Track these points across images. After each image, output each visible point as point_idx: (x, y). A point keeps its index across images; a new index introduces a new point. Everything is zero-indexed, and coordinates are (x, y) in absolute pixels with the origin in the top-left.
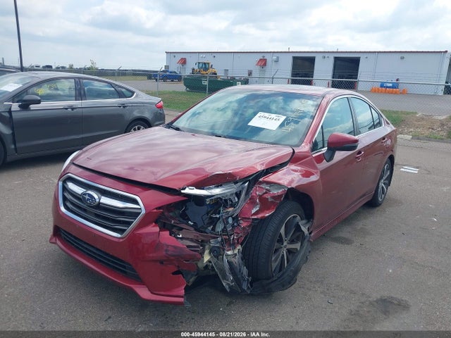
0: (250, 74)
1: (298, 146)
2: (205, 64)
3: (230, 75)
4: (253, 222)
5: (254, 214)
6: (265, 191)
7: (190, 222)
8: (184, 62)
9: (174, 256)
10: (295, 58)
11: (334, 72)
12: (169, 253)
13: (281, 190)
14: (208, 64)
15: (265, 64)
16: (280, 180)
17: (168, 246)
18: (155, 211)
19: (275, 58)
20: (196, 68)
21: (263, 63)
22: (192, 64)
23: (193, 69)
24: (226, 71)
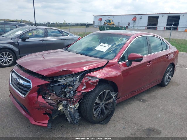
0: (129, 24)
1: (112, 59)
2: (109, 20)
3: (120, 25)
4: (82, 93)
5: (83, 90)
6: (88, 80)
7: (54, 92)
8: (101, 20)
9: (42, 107)
10: (149, 17)
11: (167, 23)
12: (41, 105)
13: (97, 80)
14: (111, 20)
15: (136, 20)
16: (96, 75)
17: (40, 102)
18: (36, 87)
19: (140, 17)
20: (106, 22)
21: (135, 19)
22: (104, 21)
23: (104, 23)
24: (119, 23)
